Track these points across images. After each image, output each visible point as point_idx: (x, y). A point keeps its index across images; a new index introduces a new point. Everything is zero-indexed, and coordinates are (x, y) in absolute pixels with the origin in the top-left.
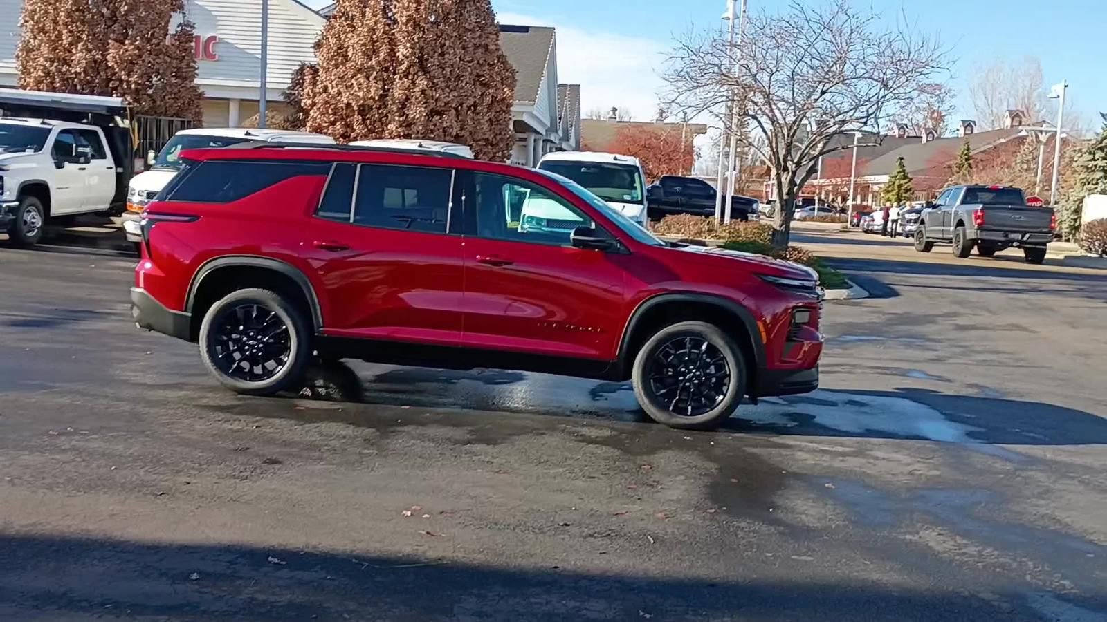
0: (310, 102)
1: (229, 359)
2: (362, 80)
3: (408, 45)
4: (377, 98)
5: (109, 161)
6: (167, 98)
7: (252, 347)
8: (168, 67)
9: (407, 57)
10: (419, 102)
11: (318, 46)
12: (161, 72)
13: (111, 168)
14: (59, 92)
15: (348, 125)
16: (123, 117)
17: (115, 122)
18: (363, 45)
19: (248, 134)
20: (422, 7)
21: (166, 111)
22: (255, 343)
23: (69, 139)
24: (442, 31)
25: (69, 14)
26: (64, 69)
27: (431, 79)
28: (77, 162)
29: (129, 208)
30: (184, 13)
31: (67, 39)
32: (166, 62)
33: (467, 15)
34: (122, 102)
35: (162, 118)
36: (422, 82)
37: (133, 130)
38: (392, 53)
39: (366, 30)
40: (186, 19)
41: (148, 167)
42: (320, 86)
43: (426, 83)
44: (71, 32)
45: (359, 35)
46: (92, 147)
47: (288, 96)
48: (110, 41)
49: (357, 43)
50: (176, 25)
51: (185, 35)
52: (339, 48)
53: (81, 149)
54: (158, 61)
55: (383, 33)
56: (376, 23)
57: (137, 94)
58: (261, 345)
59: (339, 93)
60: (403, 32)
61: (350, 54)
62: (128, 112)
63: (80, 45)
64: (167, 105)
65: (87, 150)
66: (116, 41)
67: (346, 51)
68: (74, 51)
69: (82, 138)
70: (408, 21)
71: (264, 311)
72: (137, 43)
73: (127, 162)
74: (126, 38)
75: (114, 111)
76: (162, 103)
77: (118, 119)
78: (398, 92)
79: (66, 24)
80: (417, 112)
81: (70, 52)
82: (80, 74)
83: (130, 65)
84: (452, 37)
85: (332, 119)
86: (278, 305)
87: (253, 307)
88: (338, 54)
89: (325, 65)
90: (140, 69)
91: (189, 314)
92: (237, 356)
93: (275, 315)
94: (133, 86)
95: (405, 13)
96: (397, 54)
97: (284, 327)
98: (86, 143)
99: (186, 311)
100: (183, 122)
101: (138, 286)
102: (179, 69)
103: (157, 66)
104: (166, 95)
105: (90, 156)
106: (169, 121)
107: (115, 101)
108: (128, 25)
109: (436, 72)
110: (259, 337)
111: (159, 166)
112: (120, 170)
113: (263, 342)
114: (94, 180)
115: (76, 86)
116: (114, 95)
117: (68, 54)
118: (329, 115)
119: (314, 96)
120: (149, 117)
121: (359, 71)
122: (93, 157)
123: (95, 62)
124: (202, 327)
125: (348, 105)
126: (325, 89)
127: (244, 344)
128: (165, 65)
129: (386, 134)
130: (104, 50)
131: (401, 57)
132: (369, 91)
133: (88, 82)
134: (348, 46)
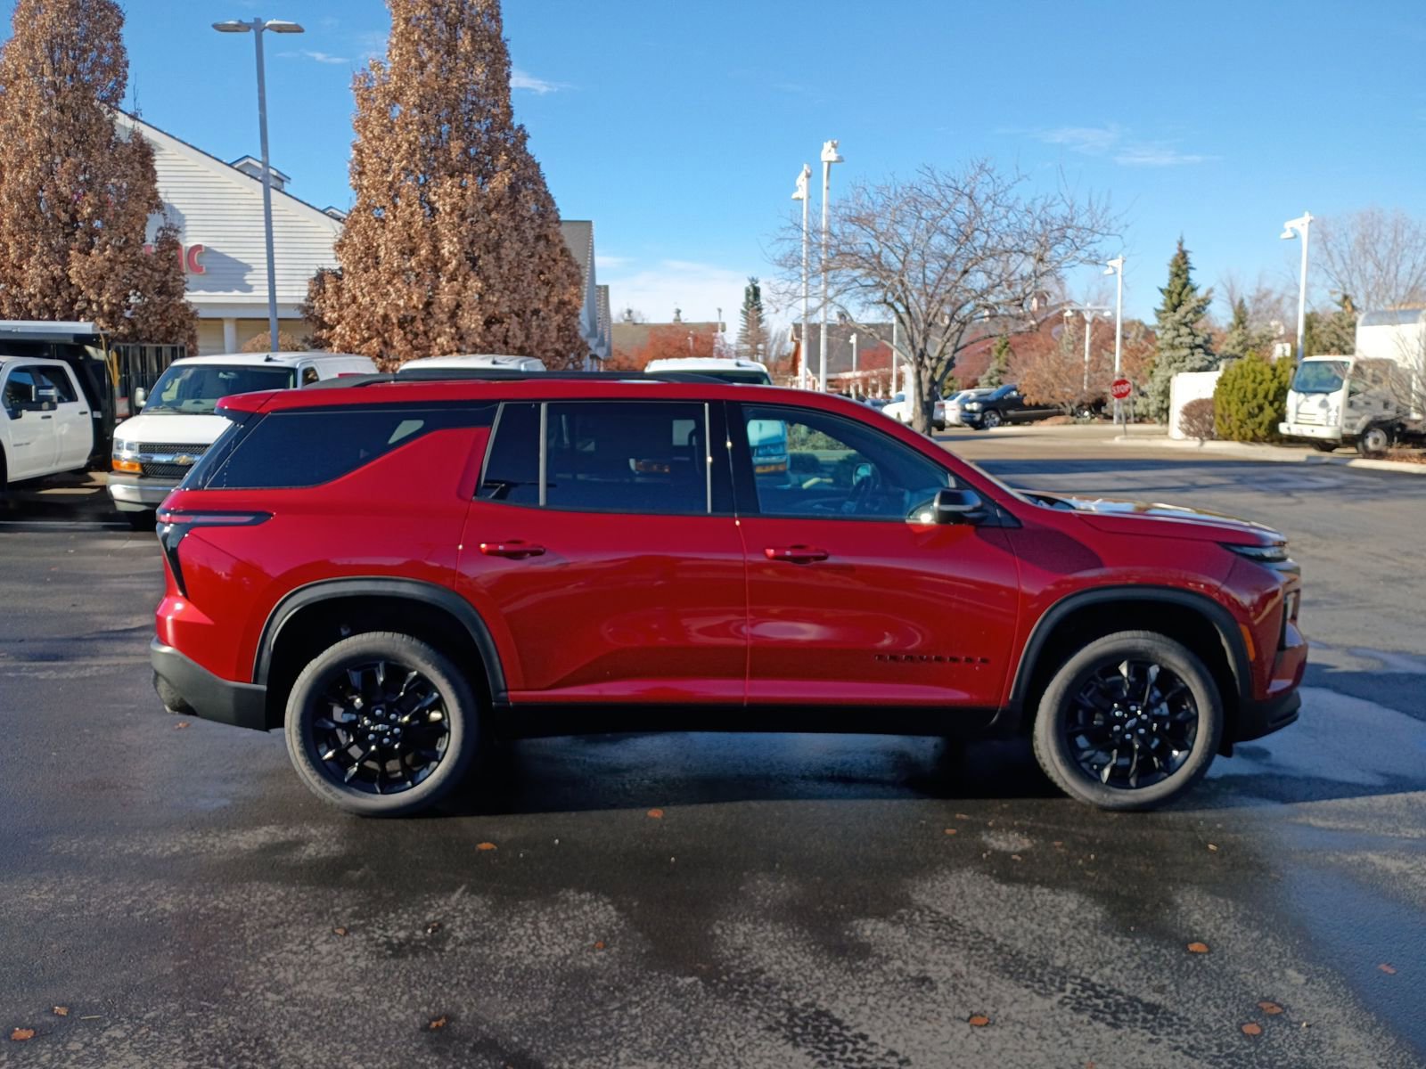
0: (335, 315)
1: (343, 759)
2: (399, 285)
3: (455, 239)
4: (421, 306)
5: (82, 403)
6: (150, 319)
7: (380, 735)
8: (149, 282)
9: (455, 255)
10: (473, 309)
11: (340, 246)
12: (140, 287)
13: (86, 413)
14: (10, 318)
15: (387, 344)
16: (97, 345)
17: (87, 354)
18: (397, 242)
19: (268, 359)
20: (469, 193)
21: (151, 336)
22: (387, 727)
23: (26, 379)
24: (495, 221)
25: (15, 221)
26: (14, 291)
27: (486, 279)
28: (40, 409)
29: (115, 467)
30: (164, 215)
31: (15, 251)
32: (146, 275)
33: (523, 201)
34: (93, 327)
35: (146, 345)
36: (475, 284)
37: (111, 363)
38: (436, 250)
39: (400, 223)
40: (168, 221)
41: (135, 411)
42: (347, 295)
43: (480, 285)
44: (18, 243)
45: (391, 231)
46: (58, 387)
47: (306, 309)
48: (71, 252)
49: (391, 240)
50: (156, 228)
51: (169, 243)
52: (368, 248)
53: (42, 392)
54: (136, 273)
55: (423, 226)
56: (412, 214)
57: (113, 317)
58: (397, 730)
59: (373, 304)
60: (447, 224)
61: (382, 254)
62: (103, 340)
63: (32, 260)
64: (152, 329)
65: (53, 392)
66: (80, 251)
67: (377, 251)
68: (25, 267)
69: (43, 377)
70: (452, 211)
71: (397, 670)
72: (107, 253)
73: (105, 403)
74: (91, 248)
75: (83, 339)
76: (145, 327)
77: (90, 349)
78: (446, 298)
79: (12, 234)
80: (471, 321)
81: (20, 268)
82: (35, 296)
83: (100, 282)
84: (507, 228)
85: (366, 335)
86: (423, 659)
87: (378, 665)
88: (367, 255)
89: (351, 269)
90: (113, 285)
91: (264, 688)
92: (356, 752)
93: (420, 677)
94: (106, 307)
95: (448, 200)
96: (442, 251)
97: (436, 695)
98: (50, 384)
99: (256, 682)
100: (174, 349)
101: (164, 641)
102: (164, 284)
103: (135, 281)
104: (150, 316)
105: (55, 400)
106: (157, 348)
107: (84, 327)
108: (92, 233)
109: (491, 270)
110: (393, 716)
111: (152, 409)
112: (98, 415)
113: (400, 725)
114: (64, 430)
115: (30, 311)
116: (82, 320)
117: (17, 271)
118: (362, 330)
119: (341, 308)
120: (130, 345)
121: (394, 274)
122: (60, 400)
123: (54, 279)
124: (289, 709)
125: (386, 317)
126: (354, 299)
127: (366, 731)
128: (146, 279)
129: (436, 350)
130: (65, 261)
131: (447, 254)
132: (410, 298)
133: (47, 306)
134: (379, 246)
